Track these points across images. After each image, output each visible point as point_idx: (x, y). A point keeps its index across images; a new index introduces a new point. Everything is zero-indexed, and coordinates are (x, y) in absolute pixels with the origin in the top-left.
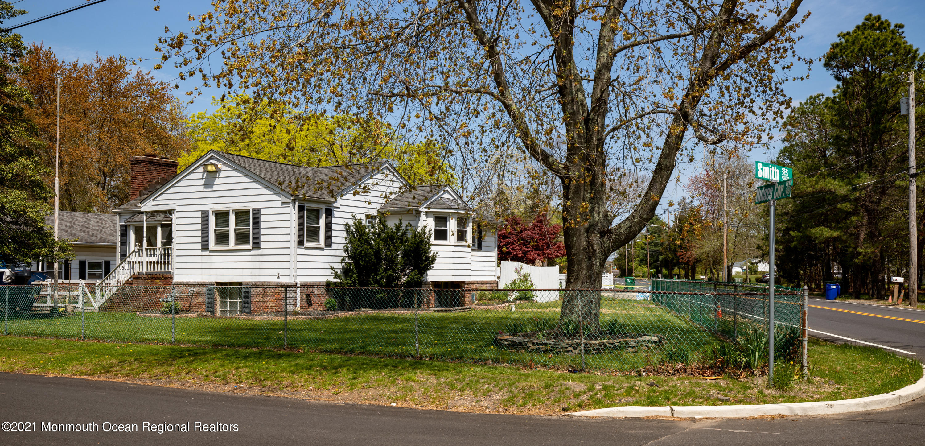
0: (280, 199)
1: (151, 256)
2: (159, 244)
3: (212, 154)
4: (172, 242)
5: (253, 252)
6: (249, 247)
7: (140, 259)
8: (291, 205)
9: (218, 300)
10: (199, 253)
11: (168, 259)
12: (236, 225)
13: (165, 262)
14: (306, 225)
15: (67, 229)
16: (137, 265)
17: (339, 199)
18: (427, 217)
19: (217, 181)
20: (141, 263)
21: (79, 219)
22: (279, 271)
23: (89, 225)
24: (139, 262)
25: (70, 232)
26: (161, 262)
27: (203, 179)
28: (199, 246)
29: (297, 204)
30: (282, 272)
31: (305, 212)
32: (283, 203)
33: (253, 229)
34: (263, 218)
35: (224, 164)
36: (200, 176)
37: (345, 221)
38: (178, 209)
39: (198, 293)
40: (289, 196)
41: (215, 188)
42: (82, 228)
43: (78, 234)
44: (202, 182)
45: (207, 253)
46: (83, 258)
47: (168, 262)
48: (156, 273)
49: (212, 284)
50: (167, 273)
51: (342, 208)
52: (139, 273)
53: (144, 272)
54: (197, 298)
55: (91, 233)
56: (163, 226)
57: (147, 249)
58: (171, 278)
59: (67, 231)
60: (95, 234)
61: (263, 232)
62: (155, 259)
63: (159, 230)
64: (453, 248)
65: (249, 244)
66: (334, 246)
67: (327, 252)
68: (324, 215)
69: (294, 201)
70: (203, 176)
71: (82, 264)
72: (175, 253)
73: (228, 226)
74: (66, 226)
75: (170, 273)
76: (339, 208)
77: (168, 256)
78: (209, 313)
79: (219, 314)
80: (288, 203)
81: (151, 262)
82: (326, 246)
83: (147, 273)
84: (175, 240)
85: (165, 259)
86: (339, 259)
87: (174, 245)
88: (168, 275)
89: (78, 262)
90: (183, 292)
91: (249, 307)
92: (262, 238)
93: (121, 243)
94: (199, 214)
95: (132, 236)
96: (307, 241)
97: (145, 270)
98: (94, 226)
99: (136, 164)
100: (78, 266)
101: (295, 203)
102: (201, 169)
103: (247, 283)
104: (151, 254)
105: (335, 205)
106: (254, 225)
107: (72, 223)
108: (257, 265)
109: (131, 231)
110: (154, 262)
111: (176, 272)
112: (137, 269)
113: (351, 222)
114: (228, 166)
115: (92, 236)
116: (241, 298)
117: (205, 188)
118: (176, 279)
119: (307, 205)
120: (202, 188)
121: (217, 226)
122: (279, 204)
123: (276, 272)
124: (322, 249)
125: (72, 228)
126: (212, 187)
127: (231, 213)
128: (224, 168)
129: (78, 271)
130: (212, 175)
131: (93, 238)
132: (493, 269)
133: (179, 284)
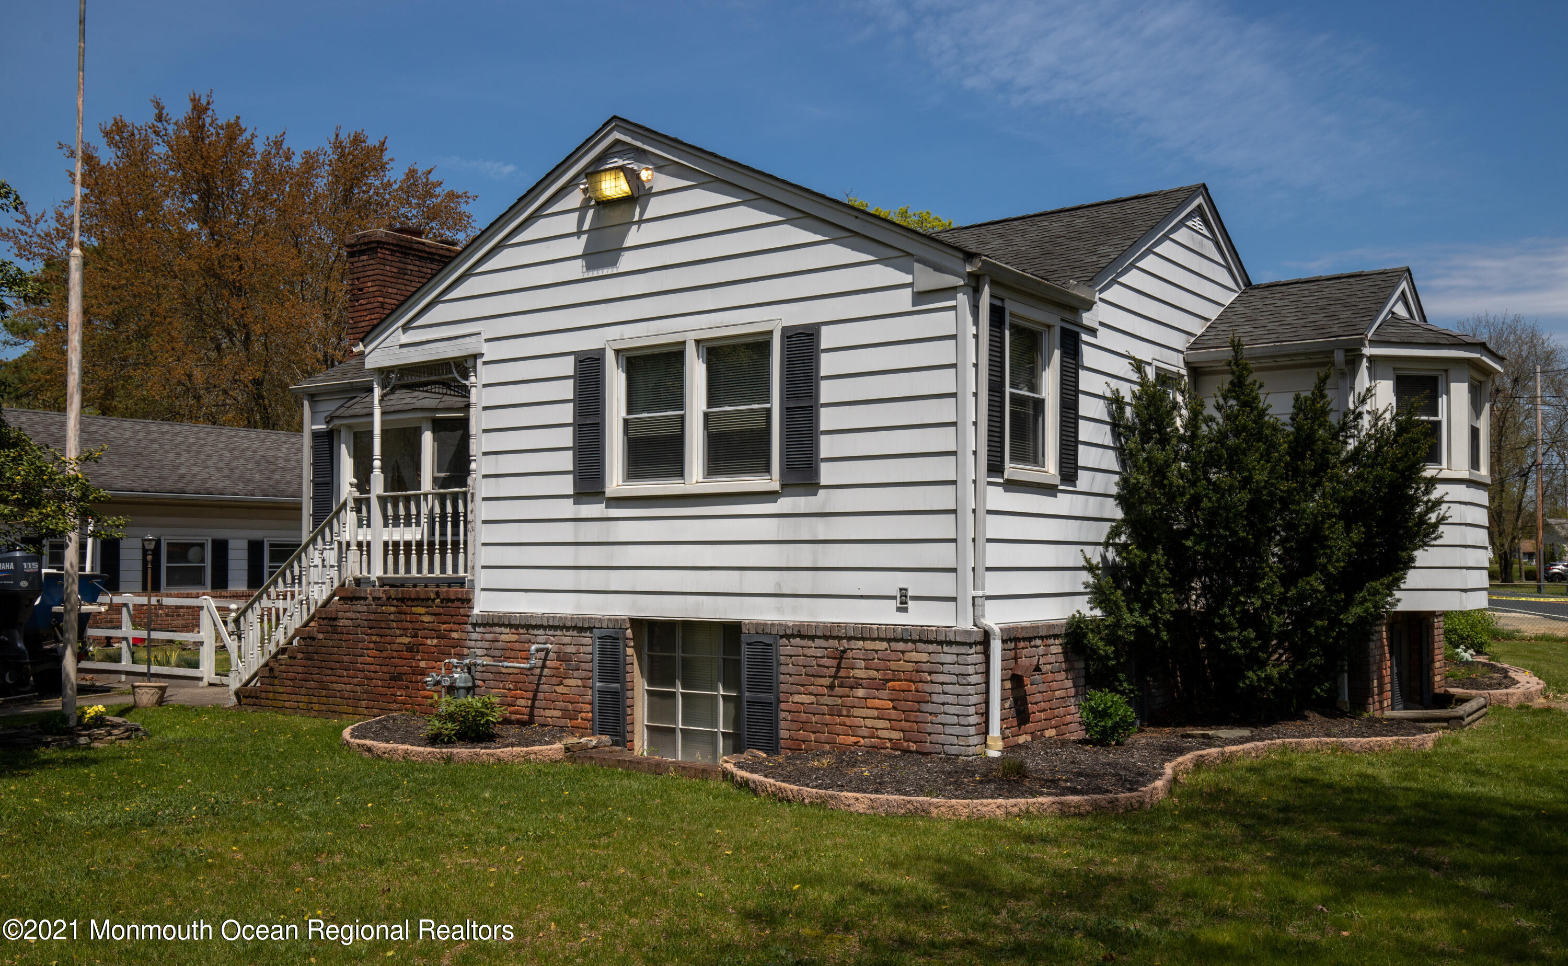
0: (908, 279)
1: (396, 524)
2: (427, 484)
3: (617, 135)
4: (467, 472)
5: (785, 504)
6: (771, 482)
7: (363, 535)
8: (962, 300)
9: (640, 687)
10: (567, 508)
11: (456, 533)
12: (712, 400)
13: (443, 544)
14: (1008, 390)
15: (221, 464)
16: (353, 555)
17: (1095, 297)
18: (1375, 376)
19: (634, 237)
20: (364, 547)
21: (257, 444)
22: (903, 580)
23: (277, 458)
24: (360, 544)
25: (226, 472)
26: (431, 544)
27: (579, 233)
28: (566, 485)
29: (986, 298)
30: (916, 584)
31: (1007, 333)
32: (921, 297)
33: (787, 411)
34: (827, 364)
35: (661, 167)
36: (569, 223)
37: (1110, 387)
38: (490, 352)
39: (562, 657)
40: (955, 262)
41: (627, 262)
42: (258, 463)
43: (248, 476)
44: (578, 246)
45: (596, 509)
46: (257, 535)
47: (456, 544)
48: (415, 583)
49: (616, 624)
50: (450, 583)
51: (1103, 336)
52: (358, 581)
53: (373, 577)
54: (561, 679)
55: (277, 476)
56: (438, 426)
57: (382, 500)
58: (467, 601)
59: (219, 470)
60: (288, 478)
61: (827, 419)
62: (412, 534)
63: (427, 438)
65: (767, 470)
66: (1084, 481)
67: (1063, 503)
68: (1057, 354)
69: (974, 285)
70: (581, 222)
71: (255, 548)
72: (481, 511)
73: (681, 406)
74: (221, 458)
75: (461, 582)
76: (1095, 332)
77: (455, 525)
78: (606, 739)
79: (641, 744)
80: (950, 291)
81: (396, 544)
82: (1062, 477)
83: (383, 582)
84: (479, 466)
85: (443, 533)
86: (1101, 532)
87: (479, 486)
88: (455, 590)
89: (244, 544)
90: (509, 653)
91: (772, 724)
92: (827, 446)
93: (316, 485)
94: (567, 366)
95: (347, 464)
96: (1013, 459)
97: (377, 572)
98: (287, 460)
99: (362, 253)
100: (244, 555)
101: (976, 292)
102: (575, 199)
103: (762, 628)
104: (396, 518)
105: (1085, 318)
106: (788, 393)
107: (236, 453)
108: (804, 556)
109: (343, 447)
110: (408, 544)
111: (483, 579)
112: (353, 567)
113: (1126, 392)
114: (679, 171)
115: (278, 482)
116: (731, 681)
117: (589, 267)
118: (483, 604)
119: (1012, 307)
120: (577, 269)
121: (631, 407)
122: (904, 300)
123: (891, 583)
124: (1049, 490)
125: (235, 463)
126: (614, 263)
127: (691, 352)
128: (664, 182)
129: (245, 565)
130: (616, 216)
131: (282, 487)
133: (492, 622)
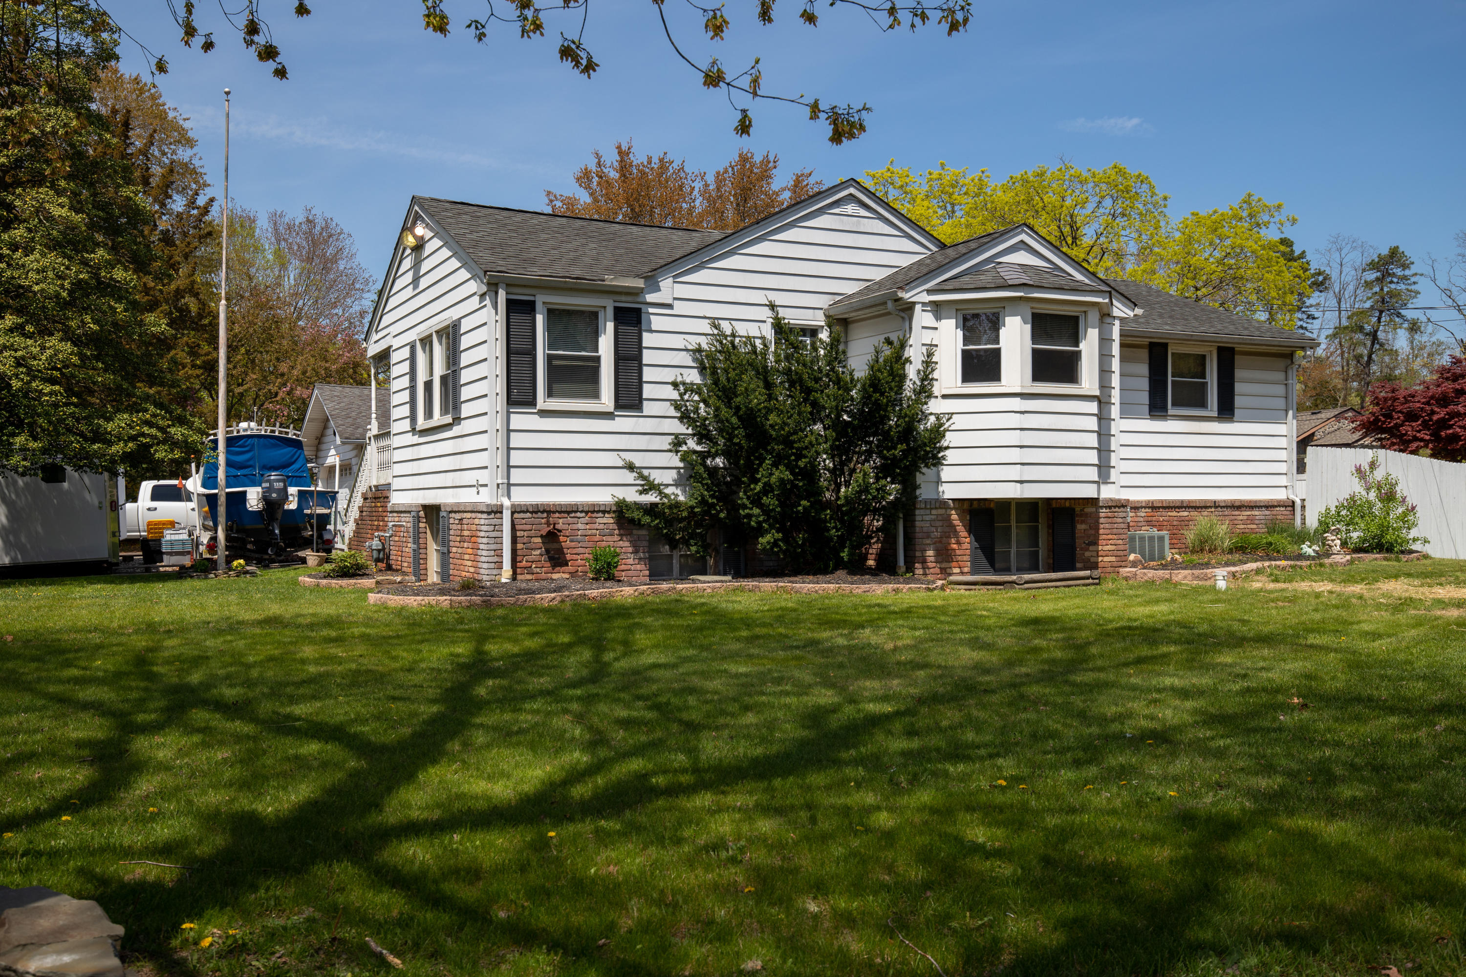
5: (455, 430)
6: (450, 417)
8: (489, 300)
14: (540, 352)
17: (666, 284)
18: (938, 318)
22: (478, 474)
29: (502, 295)
30: (481, 477)
31: (540, 319)
32: (480, 298)
37: (693, 342)
40: (483, 277)
51: (680, 308)
64: (1016, 404)
66: (648, 408)
67: (625, 422)
68: (610, 326)
69: (494, 289)
76: (670, 306)
80: (485, 295)
82: (618, 406)
86: (665, 443)
101: (496, 293)
103: (445, 508)
105: (650, 298)
108: (458, 462)
113: (710, 344)
114: (431, 228)
124: (606, 415)
130: (419, 257)
132: (1283, 481)
